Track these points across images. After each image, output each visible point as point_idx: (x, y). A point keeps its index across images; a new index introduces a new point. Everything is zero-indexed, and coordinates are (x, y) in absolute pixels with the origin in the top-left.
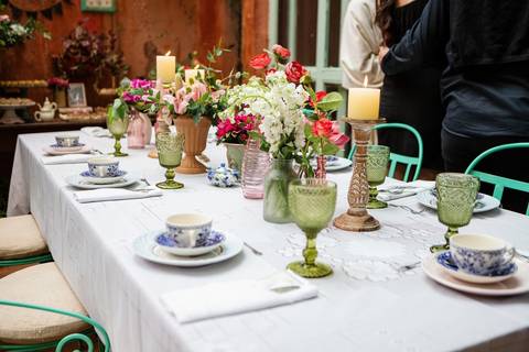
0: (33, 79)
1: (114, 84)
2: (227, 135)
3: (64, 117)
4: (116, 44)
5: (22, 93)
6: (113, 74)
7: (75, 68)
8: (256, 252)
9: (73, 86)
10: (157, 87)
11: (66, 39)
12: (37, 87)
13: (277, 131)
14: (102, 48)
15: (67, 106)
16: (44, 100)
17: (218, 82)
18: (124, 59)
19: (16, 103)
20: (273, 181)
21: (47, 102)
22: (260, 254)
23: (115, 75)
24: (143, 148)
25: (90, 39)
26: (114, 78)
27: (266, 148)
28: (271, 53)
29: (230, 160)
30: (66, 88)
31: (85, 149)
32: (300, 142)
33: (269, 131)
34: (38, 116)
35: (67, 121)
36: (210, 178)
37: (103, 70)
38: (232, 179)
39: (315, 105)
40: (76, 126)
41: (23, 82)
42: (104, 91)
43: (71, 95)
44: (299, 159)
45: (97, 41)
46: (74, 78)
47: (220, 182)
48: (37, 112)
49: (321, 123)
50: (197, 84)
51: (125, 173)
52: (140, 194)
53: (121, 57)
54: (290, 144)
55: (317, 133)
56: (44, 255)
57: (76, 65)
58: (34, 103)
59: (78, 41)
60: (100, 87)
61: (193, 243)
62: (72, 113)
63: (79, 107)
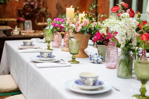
0: (10, 18)
1: (43, 21)
2: (98, 41)
3: (23, 34)
4: (45, 4)
5: (6, 24)
6: (43, 16)
7: (28, 14)
8: (117, 90)
9: (27, 21)
10: (68, 20)
11: (24, 1)
12: (12, 21)
13: (124, 38)
14: (39, 5)
15: (24, 29)
16: (15, 27)
17: (93, 19)
18: (48, 10)
19: (4, 28)
20: (122, 60)
21: (16, 28)
22: (119, 91)
23: (44, 17)
24: (59, 47)
25: (34, 2)
26: (43, 18)
27: (119, 46)
28: (120, 6)
29: (99, 52)
30: (24, 22)
31: (35, 47)
32: (134, 43)
33: (121, 39)
34: (12, 33)
35: (24, 36)
36: (91, 60)
37: (39, 15)
38: (100, 60)
39: (142, 27)
40: (29, 38)
41: (7, 19)
42: (39, 24)
43: (26, 25)
44: (133, 51)
45: (37, 2)
46: (27, 18)
47: (95, 61)
48: (12, 32)
49: (145, 35)
50: (85, 20)
51: (55, 56)
52: (62, 65)
53: (46, 9)
54: (130, 44)
55: (142, 39)
56: (17, 91)
57: (28, 12)
58: (11, 28)
59: (29, 2)
60: (38, 22)
61: (92, 84)
62: (26, 32)
63: (29, 30)
